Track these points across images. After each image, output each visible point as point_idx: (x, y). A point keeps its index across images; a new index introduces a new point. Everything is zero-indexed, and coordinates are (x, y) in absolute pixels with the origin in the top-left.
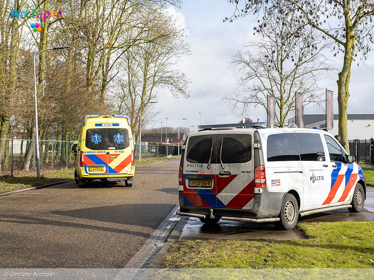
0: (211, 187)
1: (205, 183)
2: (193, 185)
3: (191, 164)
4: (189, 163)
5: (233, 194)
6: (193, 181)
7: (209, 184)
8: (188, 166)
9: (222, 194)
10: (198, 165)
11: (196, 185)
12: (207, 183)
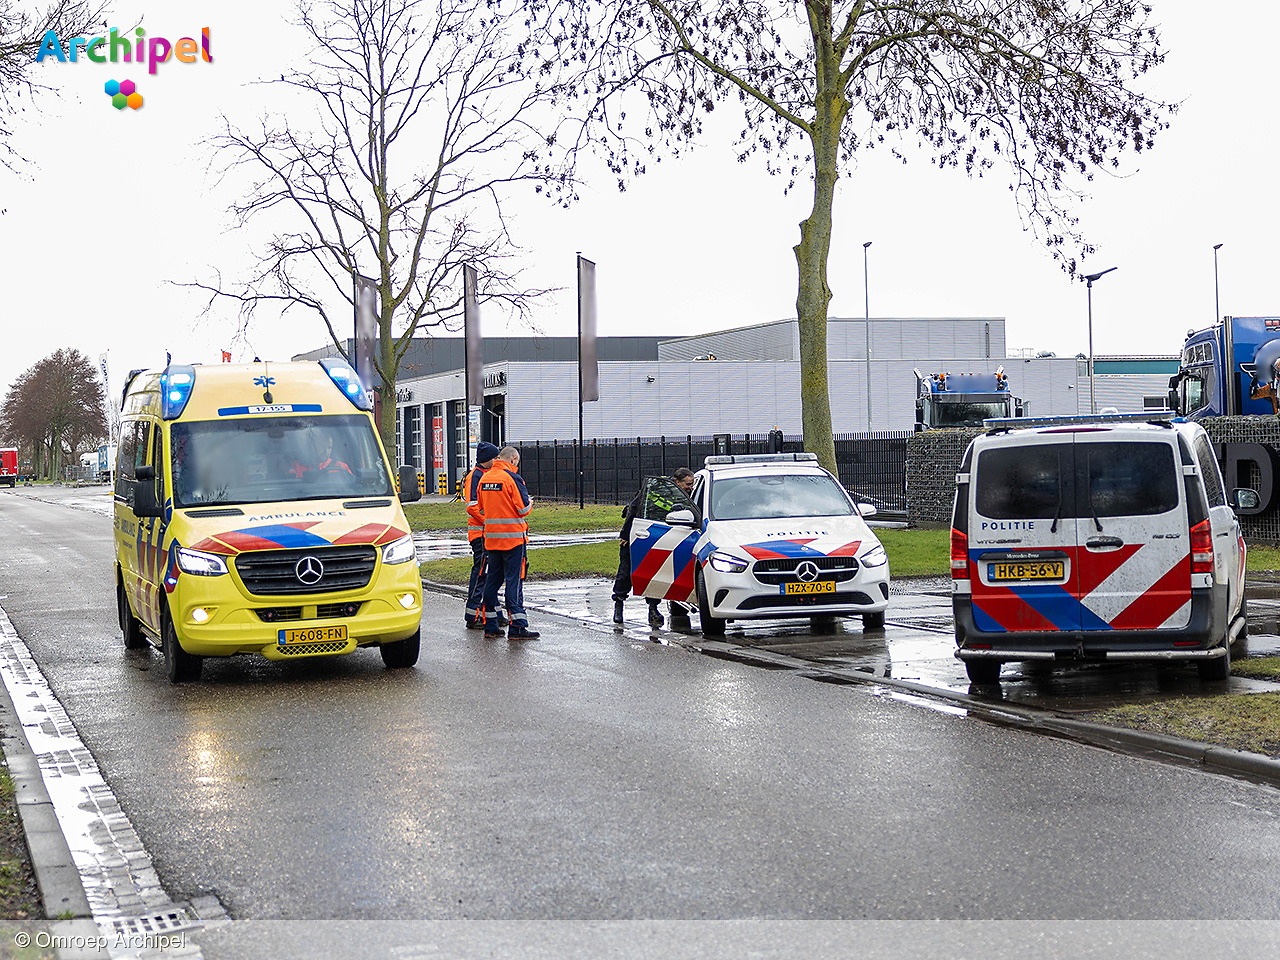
0: (1062, 579)
1: (1042, 569)
2: (1003, 577)
3: (994, 521)
4: (988, 521)
5: (1130, 594)
6: (1003, 566)
7: (1055, 573)
8: (984, 527)
9: (1099, 594)
10: (1017, 523)
11: (1012, 577)
12: (1049, 570)
